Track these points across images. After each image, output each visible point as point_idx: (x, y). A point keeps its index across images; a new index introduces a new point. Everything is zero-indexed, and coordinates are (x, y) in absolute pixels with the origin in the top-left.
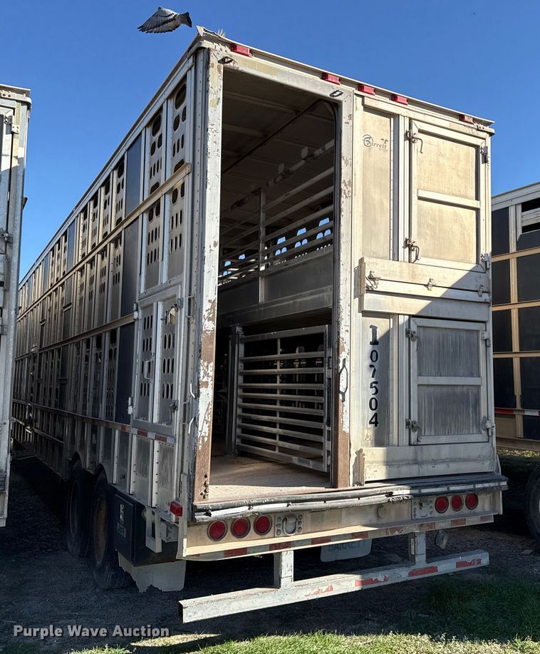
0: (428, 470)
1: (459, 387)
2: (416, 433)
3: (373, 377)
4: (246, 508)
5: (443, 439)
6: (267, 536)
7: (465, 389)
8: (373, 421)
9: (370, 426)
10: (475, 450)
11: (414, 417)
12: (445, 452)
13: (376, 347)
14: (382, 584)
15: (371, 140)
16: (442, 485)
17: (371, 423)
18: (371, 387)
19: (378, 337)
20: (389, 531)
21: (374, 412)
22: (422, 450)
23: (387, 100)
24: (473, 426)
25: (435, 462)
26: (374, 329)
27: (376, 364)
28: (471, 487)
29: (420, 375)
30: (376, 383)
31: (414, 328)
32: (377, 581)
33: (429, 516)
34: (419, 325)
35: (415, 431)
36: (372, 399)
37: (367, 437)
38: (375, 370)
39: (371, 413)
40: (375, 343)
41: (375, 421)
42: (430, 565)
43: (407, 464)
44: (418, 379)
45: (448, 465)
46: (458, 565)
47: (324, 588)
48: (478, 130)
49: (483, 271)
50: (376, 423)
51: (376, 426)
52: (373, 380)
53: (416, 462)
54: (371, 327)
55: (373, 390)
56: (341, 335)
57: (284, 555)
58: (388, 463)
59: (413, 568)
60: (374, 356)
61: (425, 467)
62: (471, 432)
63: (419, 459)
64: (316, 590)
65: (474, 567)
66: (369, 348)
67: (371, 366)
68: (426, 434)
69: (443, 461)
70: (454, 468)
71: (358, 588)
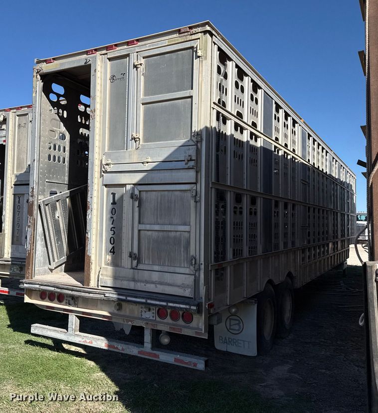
0: (140, 286)
1: (172, 233)
2: (136, 261)
3: (112, 224)
4: (38, 286)
5: (156, 268)
6: (62, 304)
7: (178, 233)
8: (112, 251)
9: (110, 254)
10: (179, 279)
11: (136, 251)
12: (155, 276)
13: (115, 206)
14: (120, 352)
15: (114, 78)
16: (143, 298)
17: (110, 252)
18: (111, 230)
19: (116, 199)
20: (125, 320)
21: (113, 245)
22: (138, 273)
23: (126, 47)
24: (184, 262)
25: (147, 282)
26: (114, 194)
27: (115, 217)
28: (164, 304)
29: (139, 223)
30: (114, 228)
31: (137, 192)
32: (117, 348)
33: (151, 318)
34: (140, 190)
35: (135, 259)
36: (111, 237)
37: (108, 260)
38: (114, 220)
39: (111, 246)
40: (114, 203)
41: (113, 251)
42: (155, 352)
43: (127, 280)
44: (138, 226)
45: (156, 286)
46: (176, 360)
47: (88, 341)
48: (191, 35)
49: (194, 144)
50: (114, 253)
51: (114, 254)
52: (112, 226)
53: (134, 280)
54: (112, 194)
55: (112, 232)
56: (88, 200)
57: (70, 316)
58: (115, 278)
59: (141, 349)
60: (113, 211)
61: (139, 284)
62: (183, 266)
63: (136, 278)
64: (84, 340)
65: (190, 367)
66: (110, 206)
67: (112, 218)
68: (146, 263)
69: (153, 283)
70: (160, 289)
71: (106, 348)
